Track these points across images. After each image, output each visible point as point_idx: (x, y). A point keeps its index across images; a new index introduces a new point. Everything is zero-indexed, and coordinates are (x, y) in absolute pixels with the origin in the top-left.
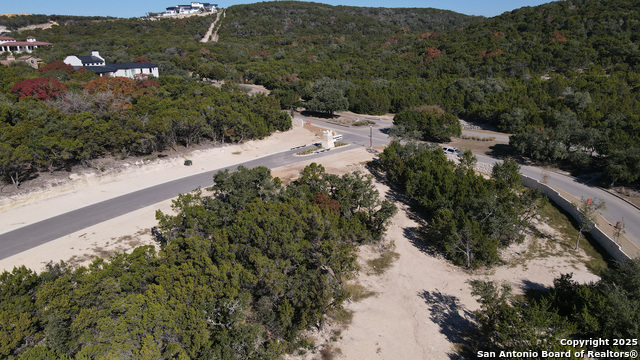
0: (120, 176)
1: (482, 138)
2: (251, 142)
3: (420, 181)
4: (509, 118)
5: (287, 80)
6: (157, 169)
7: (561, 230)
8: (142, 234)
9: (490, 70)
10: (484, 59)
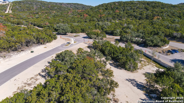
0: (11, 59)
1: (111, 38)
2: (48, 44)
3: (109, 50)
4: (116, 32)
5: (45, 24)
6: (23, 55)
7: (145, 59)
8: (37, 76)
9: (103, 20)
10: (100, 17)
